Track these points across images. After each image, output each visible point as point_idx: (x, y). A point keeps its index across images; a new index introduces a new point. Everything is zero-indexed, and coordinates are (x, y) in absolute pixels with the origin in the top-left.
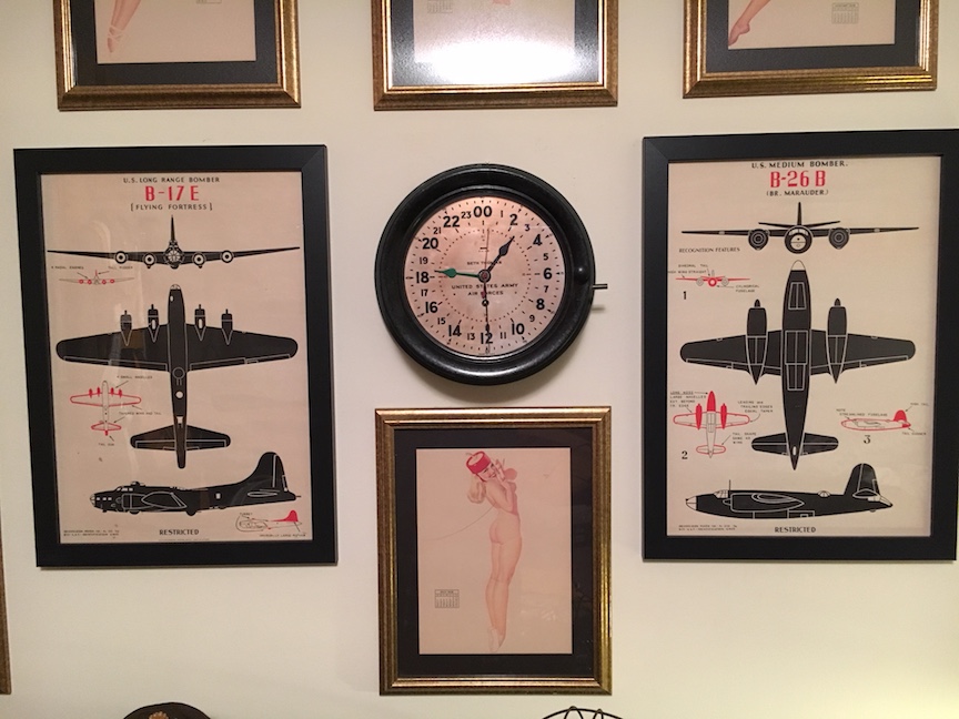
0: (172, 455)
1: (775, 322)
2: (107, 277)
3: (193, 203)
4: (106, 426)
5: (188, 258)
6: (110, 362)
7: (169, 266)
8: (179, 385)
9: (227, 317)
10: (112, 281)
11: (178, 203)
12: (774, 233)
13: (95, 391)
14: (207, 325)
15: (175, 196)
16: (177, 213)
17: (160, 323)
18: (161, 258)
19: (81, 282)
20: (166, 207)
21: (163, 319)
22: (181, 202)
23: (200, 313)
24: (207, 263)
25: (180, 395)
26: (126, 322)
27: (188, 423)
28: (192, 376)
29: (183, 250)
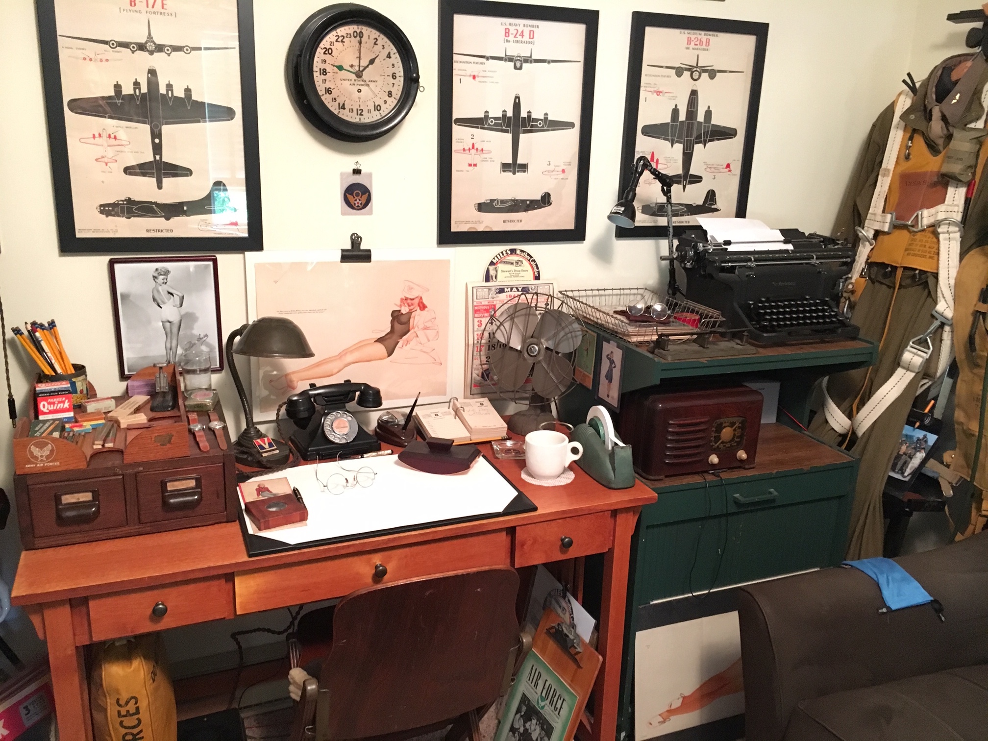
0: (154, 180)
1: (682, 117)
2: (104, 57)
3: (163, 11)
4: (106, 160)
5: (160, 48)
6: (107, 116)
7: (147, 53)
8: (156, 134)
9: (188, 91)
10: (107, 60)
11: (153, 10)
12: (687, 70)
13: (97, 135)
14: (175, 95)
15: (150, 5)
16: (152, 17)
17: (142, 92)
18: (141, 47)
19: (85, 59)
20: (144, 12)
21: (144, 89)
22: (155, 9)
23: (169, 87)
24: (173, 53)
25: (157, 141)
26: (118, 87)
27: (164, 159)
28: (166, 129)
29: (157, 42)
